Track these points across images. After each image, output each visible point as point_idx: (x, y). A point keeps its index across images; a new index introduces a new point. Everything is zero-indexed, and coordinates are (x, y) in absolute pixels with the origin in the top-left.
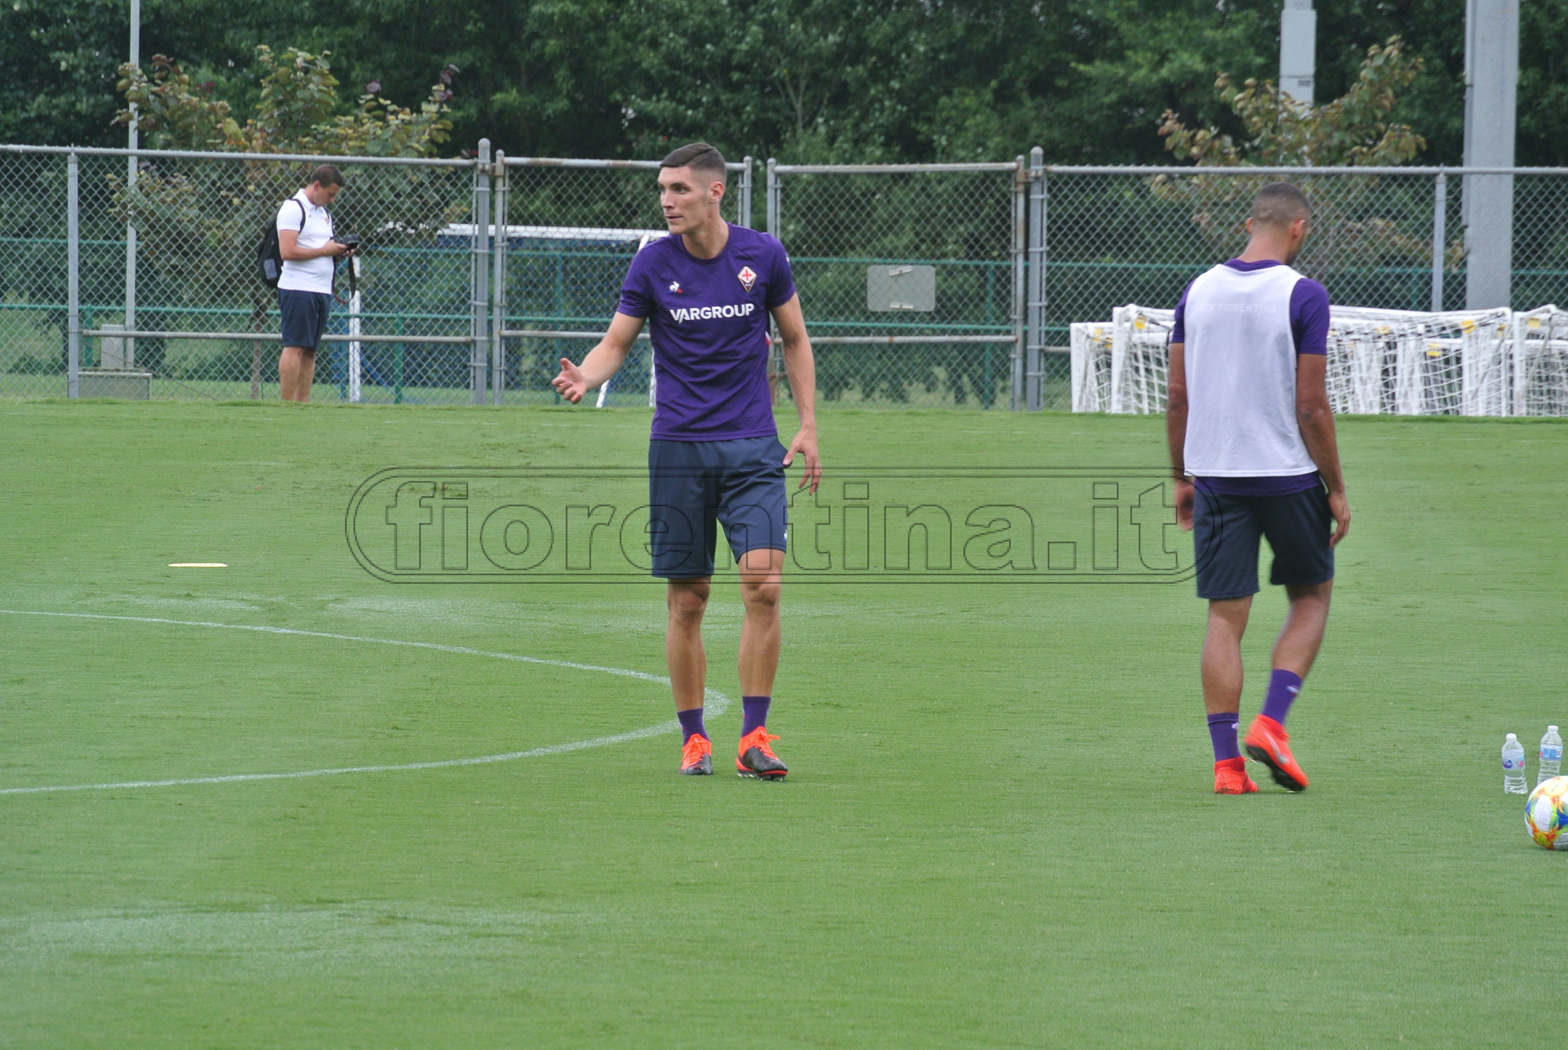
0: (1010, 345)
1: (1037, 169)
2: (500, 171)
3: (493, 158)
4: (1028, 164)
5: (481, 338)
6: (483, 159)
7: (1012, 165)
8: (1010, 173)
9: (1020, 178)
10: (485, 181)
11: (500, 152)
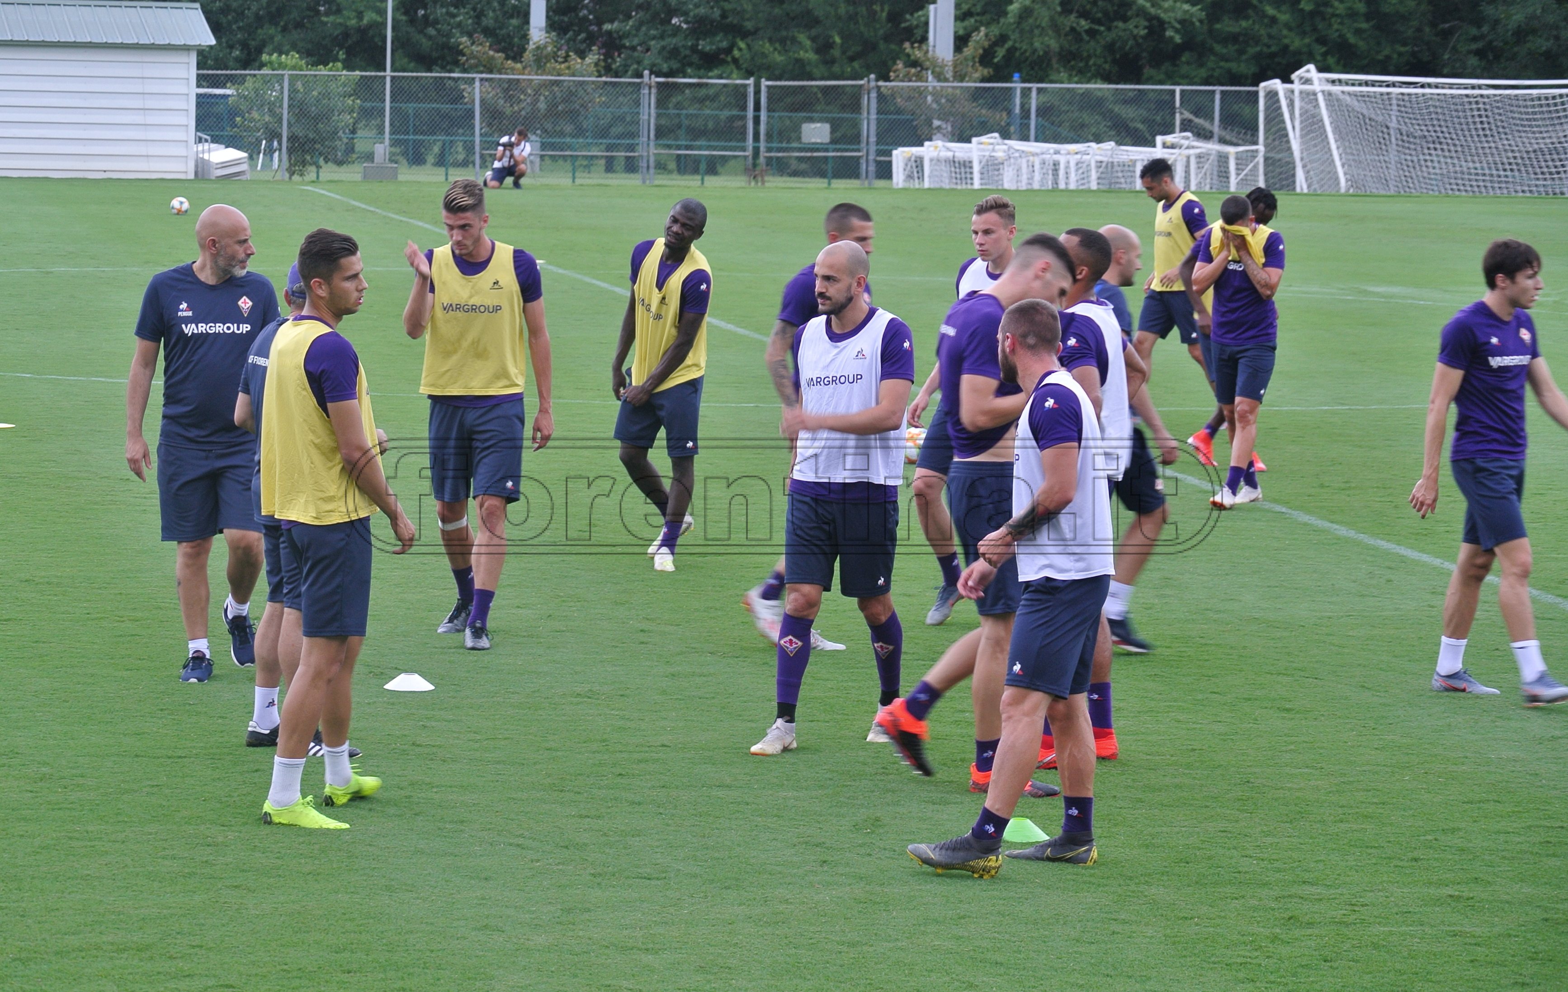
0: (860, 157)
1: (873, 84)
2: (653, 84)
3: (650, 79)
4: (869, 81)
5: (645, 154)
6: (646, 79)
7: (861, 82)
8: (861, 86)
9: (866, 87)
10: (647, 88)
11: (653, 76)
